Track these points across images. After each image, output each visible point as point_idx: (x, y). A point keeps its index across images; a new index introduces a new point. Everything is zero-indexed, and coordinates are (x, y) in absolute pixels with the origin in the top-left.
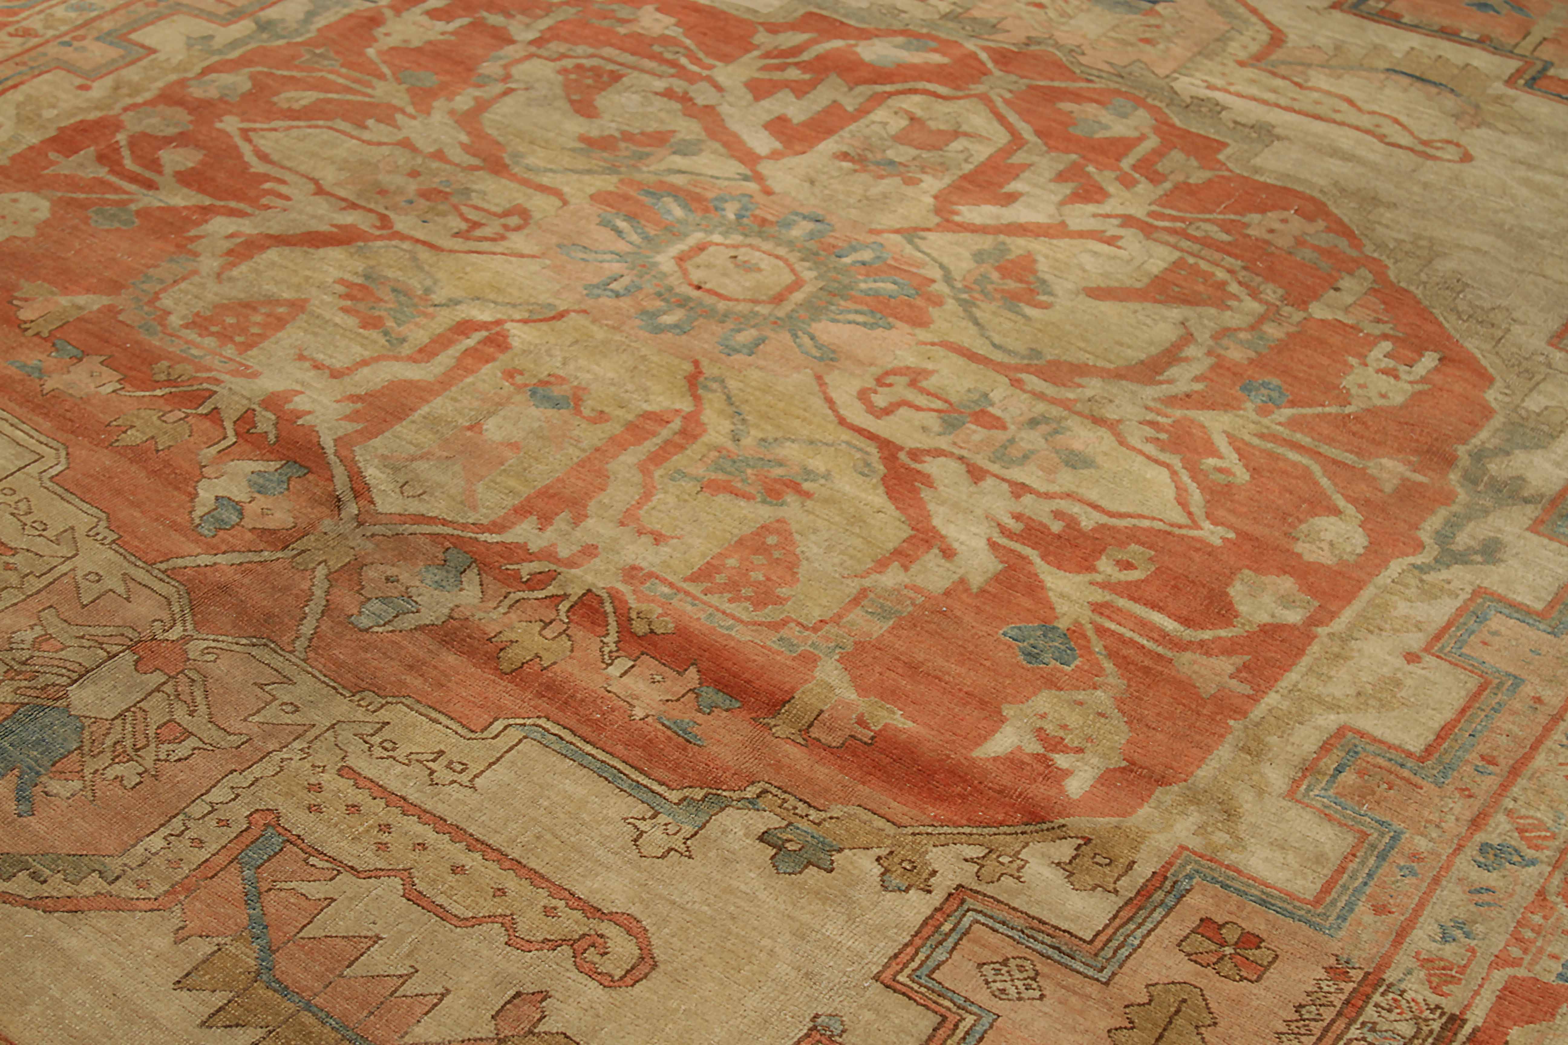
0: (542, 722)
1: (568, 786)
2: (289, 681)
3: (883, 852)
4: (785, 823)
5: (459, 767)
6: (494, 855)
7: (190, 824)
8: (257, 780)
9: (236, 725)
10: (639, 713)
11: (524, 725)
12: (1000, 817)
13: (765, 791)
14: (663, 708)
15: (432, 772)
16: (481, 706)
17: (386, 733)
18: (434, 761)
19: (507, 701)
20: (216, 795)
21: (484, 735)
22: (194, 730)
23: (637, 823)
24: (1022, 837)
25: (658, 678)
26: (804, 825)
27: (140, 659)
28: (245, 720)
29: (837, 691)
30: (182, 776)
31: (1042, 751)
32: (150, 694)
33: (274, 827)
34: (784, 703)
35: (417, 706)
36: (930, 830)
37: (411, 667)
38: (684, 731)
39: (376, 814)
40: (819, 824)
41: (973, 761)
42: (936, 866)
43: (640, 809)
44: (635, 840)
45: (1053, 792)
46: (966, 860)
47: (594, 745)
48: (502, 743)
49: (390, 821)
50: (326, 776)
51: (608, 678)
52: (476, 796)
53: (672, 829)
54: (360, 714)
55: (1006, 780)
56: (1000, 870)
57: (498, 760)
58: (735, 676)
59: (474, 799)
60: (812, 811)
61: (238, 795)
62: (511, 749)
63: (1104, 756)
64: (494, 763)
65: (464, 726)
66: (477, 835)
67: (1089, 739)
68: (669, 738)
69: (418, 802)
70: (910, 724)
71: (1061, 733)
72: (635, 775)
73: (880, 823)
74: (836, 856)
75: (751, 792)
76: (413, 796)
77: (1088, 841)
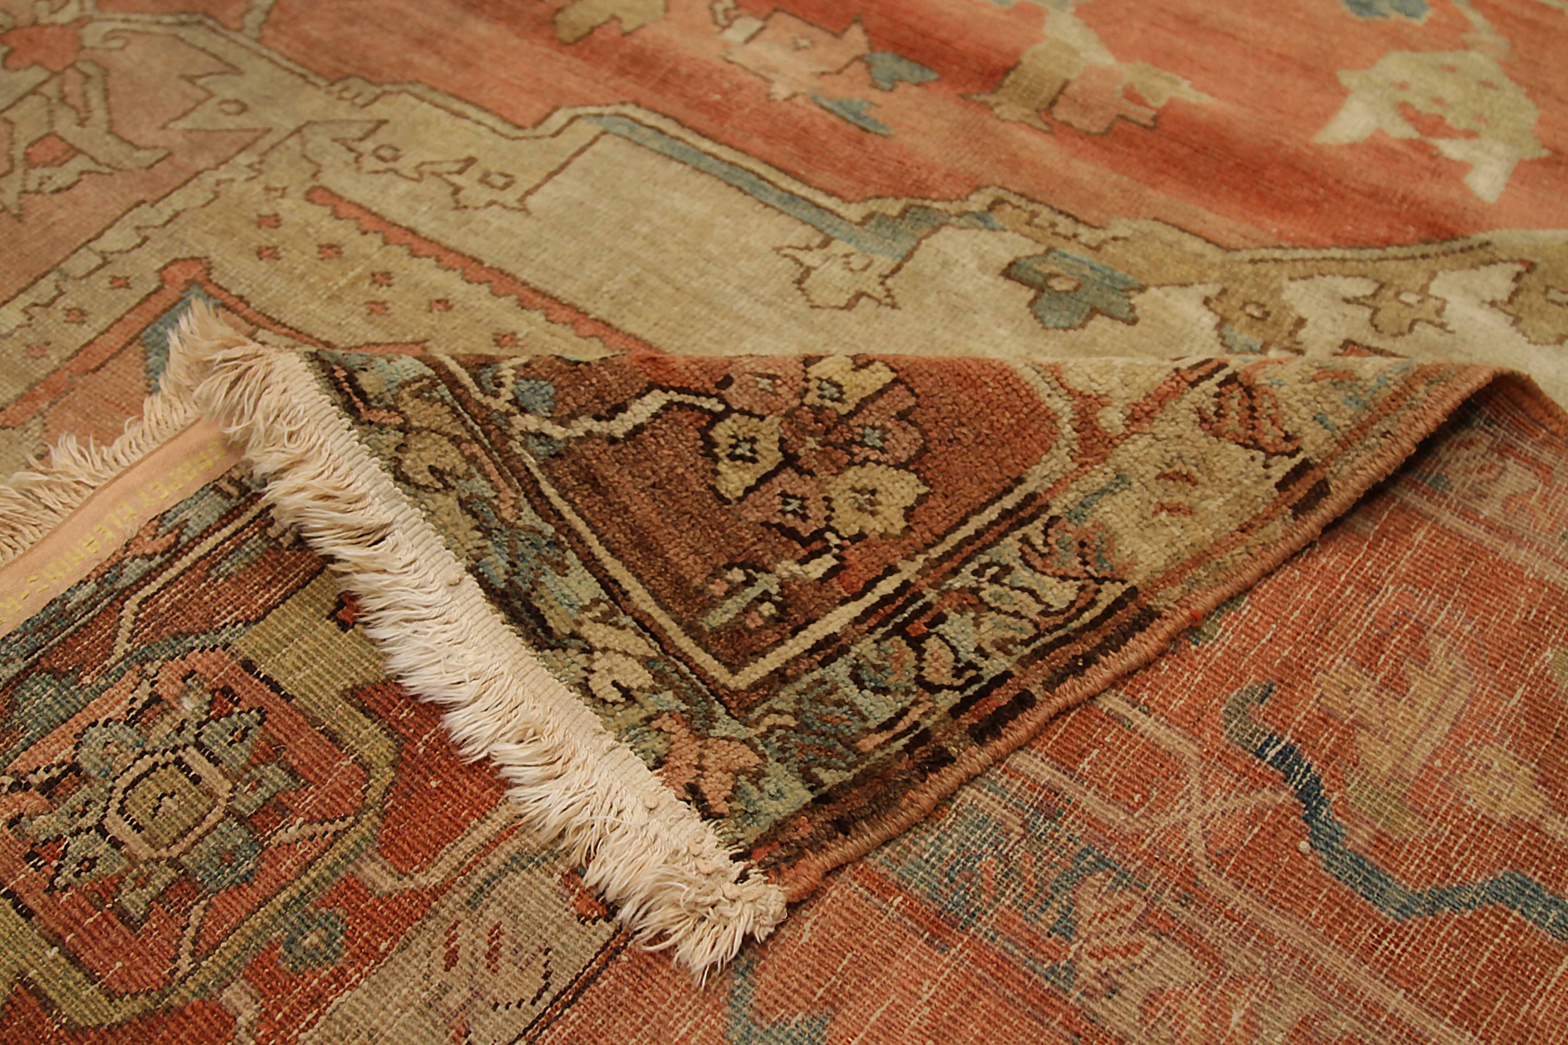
0: (629, 110)
1: (679, 201)
2: (234, 70)
3: (1212, 290)
4: (1040, 249)
5: (500, 181)
6: (565, 314)
7: (68, 286)
8: (177, 214)
9: (149, 135)
10: (780, 91)
11: (600, 116)
12: (1383, 232)
13: (998, 202)
14: (818, 83)
15: (457, 190)
16: (531, 92)
17: (383, 136)
18: (460, 172)
19: (571, 82)
20: (112, 241)
21: (540, 131)
22: (84, 146)
23: (800, 255)
24: (1424, 264)
25: (804, 42)
26: (1073, 251)
27: (12, 51)
28: (164, 127)
29: (1083, 55)
30: (60, 214)
31: (1416, 135)
32: (21, 99)
33: (201, 285)
34: (1007, 71)
35: (430, 95)
36: (1277, 254)
37: (420, 42)
38: (857, 115)
39: (367, 257)
40: (1097, 249)
41: (1319, 151)
42: (1303, 312)
43: (800, 234)
44: (799, 282)
45: (1454, 194)
46: (1347, 301)
47: (714, 139)
48: (568, 143)
49: (390, 266)
50: (287, 203)
51: (726, 45)
52: (529, 223)
53: (857, 262)
54: (342, 111)
55: (1377, 177)
56: (1406, 317)
57: (563, 167)
58: (924, 35)
59: (524, 227)
60: (1082, 230)
61: (145, 239)
62: (582, 150)
63: (1511, 141)
64: (556, 173)
65: (505, 120)
66: (534, 283)
67: (1480, 117)
68: (834, 127)
69: (435, 236)
70: (1205, 99)
71: (1436, 110)
72: (785, 182)
73: (1194, 245)
74: (1137, 299)
75: (978, 202)
76: (427, 227)
77: (1531, 267)
